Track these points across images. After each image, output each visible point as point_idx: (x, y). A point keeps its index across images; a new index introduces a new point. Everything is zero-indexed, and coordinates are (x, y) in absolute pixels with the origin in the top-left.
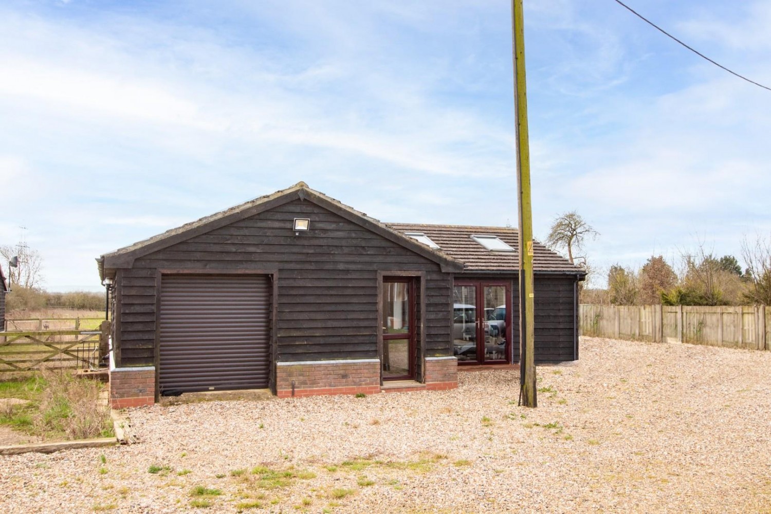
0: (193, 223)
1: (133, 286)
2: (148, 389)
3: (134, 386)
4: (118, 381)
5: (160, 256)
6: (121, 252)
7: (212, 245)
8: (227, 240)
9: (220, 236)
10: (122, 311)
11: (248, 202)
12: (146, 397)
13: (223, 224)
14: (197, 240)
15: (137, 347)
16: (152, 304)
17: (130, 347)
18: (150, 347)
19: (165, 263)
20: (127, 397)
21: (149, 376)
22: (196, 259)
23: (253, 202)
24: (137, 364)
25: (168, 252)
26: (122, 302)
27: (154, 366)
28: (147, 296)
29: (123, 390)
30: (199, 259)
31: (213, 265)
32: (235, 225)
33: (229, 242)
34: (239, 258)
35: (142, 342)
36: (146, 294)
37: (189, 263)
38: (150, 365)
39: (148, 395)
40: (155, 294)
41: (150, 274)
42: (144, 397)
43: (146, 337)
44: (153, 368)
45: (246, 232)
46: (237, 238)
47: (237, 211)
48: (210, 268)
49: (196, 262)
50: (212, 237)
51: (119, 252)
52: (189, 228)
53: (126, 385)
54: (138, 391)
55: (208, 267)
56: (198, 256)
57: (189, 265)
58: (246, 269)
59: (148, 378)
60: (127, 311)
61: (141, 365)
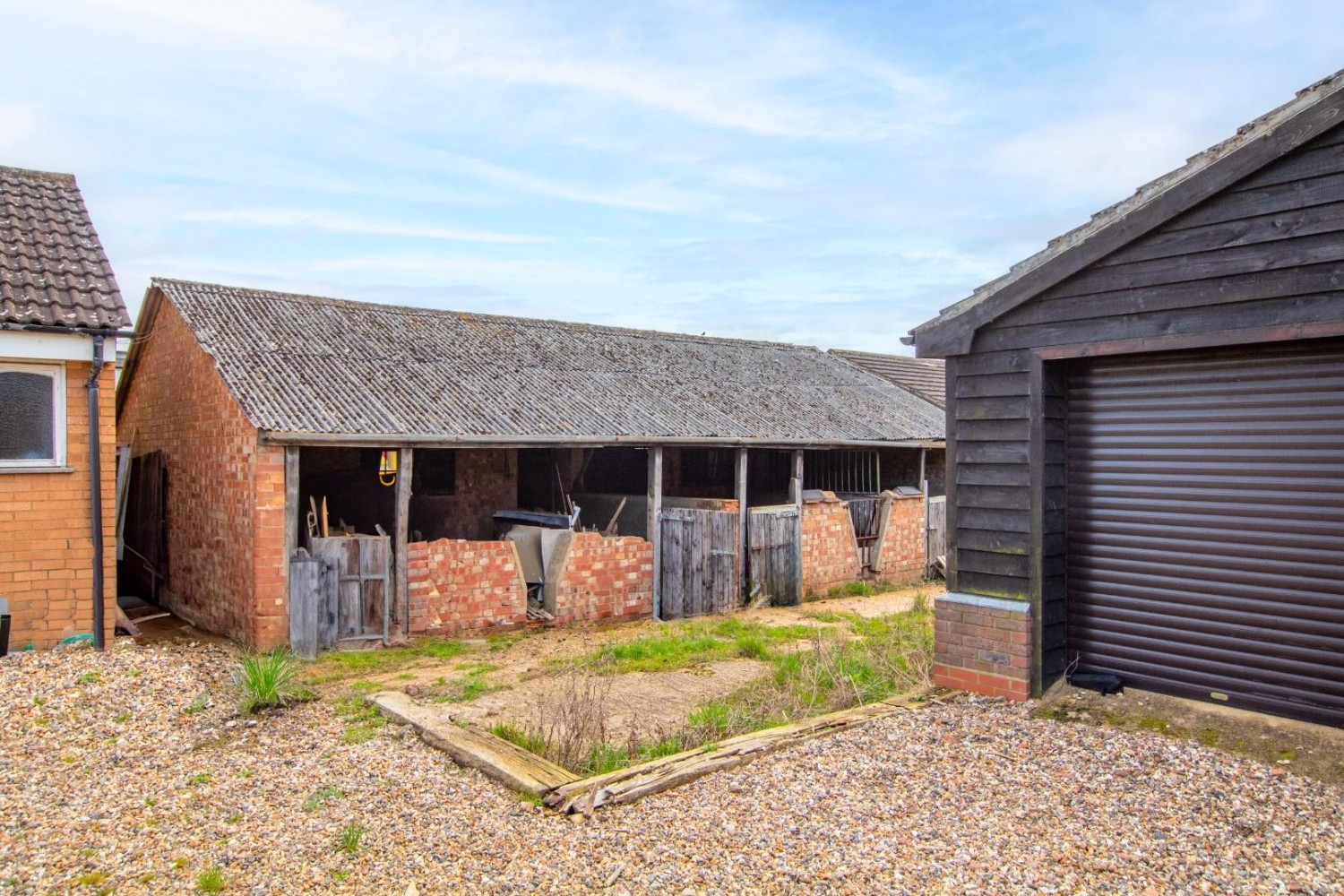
0: (1116, 207)
1: (980, 398)
2: (1012, 657)
3: (981, 644)
4: (949, 623)
5: (1039, 315)
6: (947, 317)
7: (1184, 261)
8: (1237, 237)
9: (1211, 230)
10: (958, 460)
11: (1306, 90)
12: (1008, 678)
13: (1212, 189)
14: (1134, 255)
15: (991, 548)
16: (1024, 442)
17: (976, 547)
18: (1020, 551)
19: (1054, 332)
20: (967, 667)
21: (1013, 627)
22: (1132, 311)
23: (1327, 82)
24: (991, 589)
25: (1059, 302)
26: (957, 438)
27: (1028, 602)
28: (1009, 420)
29: (960, 648)
30: (1143, 308)
31: (1188, 321)
32: (1261, 182)
33: (1240, 242)
34: (1281, 287)
35: (1003, 538)
36: (1006, 417)
37: (1116, 324)
38: (1020, 597)
39: (1010, 672)
40: (1028, 416)
41: (1017, 365)
42: (1001, 676)
43: (1010, 525)
44: (1025, 607)
45: (1307, 196)
46: (1273, 224)
47: (1261, 132)
48: (1180, 332)
49: (1135, 318)
50: (1184, 236)
51: (944, 318)
52: (1104, 223)
53: (965, 638)
54: (990, 659)
55: (1170, 330)
56: (1140, 301)
57: (1116, 328)
58: (1307, 321)
59: (1010, 630)
60: (969, 460)
61: (999, 595)
